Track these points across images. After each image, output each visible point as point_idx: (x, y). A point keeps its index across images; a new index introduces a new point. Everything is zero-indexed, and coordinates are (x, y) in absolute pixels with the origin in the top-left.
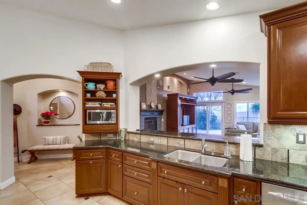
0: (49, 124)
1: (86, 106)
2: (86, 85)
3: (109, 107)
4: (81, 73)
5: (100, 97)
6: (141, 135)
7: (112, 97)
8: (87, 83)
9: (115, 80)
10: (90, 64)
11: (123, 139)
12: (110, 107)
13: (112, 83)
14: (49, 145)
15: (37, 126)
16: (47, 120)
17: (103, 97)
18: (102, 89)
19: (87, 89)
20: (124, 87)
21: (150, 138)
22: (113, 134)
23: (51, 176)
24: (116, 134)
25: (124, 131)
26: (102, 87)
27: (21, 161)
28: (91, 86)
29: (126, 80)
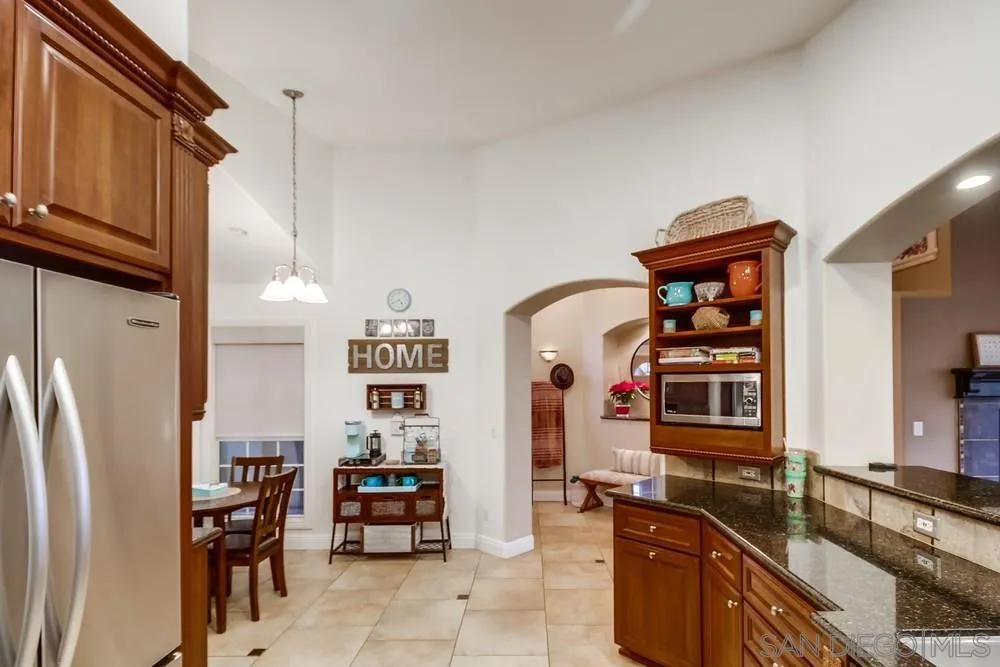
0: (627, 416)
1: (661, 361)
2: (664, 293)
3: (732, 364)
4: (644, 257)
5: (705, 328)
6: (875, 495)
7: (748, 324)
8: (665, 287)
9: (756, 257)
10: (676, 219)
11: (797, 494)
12: (736, 362)
13: (748, 271)
14: (623, 472)
15: (602, 418)
16: (624, 403)
17: (715, 328)
18: (711, 299)
19: (667, 305)
20: (804, 275)
21: (915, 517)
22: (759, 470)
23: (602, 561)
24: (772, 469)
25: (801, 460)
26: (710, 290)
27: (570, 502)
28: (678, 294)
29: (812, 247)
